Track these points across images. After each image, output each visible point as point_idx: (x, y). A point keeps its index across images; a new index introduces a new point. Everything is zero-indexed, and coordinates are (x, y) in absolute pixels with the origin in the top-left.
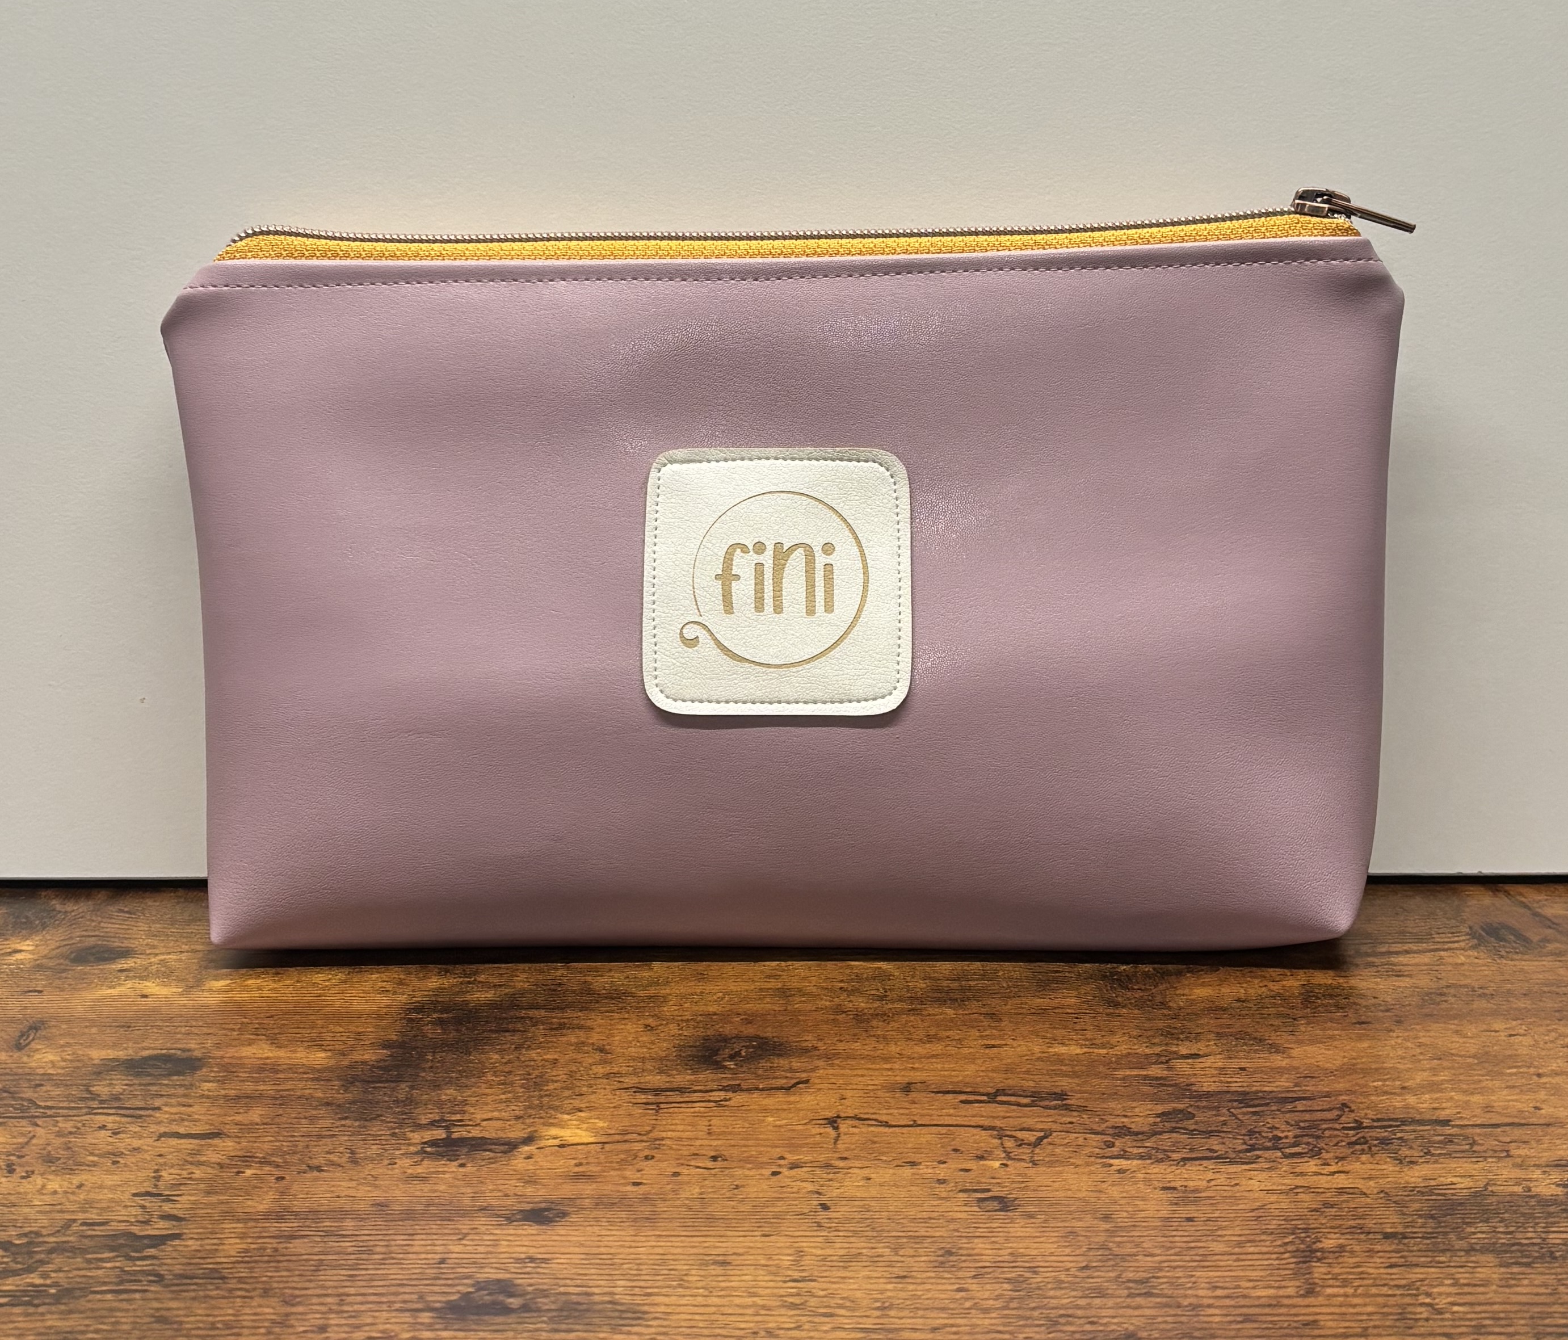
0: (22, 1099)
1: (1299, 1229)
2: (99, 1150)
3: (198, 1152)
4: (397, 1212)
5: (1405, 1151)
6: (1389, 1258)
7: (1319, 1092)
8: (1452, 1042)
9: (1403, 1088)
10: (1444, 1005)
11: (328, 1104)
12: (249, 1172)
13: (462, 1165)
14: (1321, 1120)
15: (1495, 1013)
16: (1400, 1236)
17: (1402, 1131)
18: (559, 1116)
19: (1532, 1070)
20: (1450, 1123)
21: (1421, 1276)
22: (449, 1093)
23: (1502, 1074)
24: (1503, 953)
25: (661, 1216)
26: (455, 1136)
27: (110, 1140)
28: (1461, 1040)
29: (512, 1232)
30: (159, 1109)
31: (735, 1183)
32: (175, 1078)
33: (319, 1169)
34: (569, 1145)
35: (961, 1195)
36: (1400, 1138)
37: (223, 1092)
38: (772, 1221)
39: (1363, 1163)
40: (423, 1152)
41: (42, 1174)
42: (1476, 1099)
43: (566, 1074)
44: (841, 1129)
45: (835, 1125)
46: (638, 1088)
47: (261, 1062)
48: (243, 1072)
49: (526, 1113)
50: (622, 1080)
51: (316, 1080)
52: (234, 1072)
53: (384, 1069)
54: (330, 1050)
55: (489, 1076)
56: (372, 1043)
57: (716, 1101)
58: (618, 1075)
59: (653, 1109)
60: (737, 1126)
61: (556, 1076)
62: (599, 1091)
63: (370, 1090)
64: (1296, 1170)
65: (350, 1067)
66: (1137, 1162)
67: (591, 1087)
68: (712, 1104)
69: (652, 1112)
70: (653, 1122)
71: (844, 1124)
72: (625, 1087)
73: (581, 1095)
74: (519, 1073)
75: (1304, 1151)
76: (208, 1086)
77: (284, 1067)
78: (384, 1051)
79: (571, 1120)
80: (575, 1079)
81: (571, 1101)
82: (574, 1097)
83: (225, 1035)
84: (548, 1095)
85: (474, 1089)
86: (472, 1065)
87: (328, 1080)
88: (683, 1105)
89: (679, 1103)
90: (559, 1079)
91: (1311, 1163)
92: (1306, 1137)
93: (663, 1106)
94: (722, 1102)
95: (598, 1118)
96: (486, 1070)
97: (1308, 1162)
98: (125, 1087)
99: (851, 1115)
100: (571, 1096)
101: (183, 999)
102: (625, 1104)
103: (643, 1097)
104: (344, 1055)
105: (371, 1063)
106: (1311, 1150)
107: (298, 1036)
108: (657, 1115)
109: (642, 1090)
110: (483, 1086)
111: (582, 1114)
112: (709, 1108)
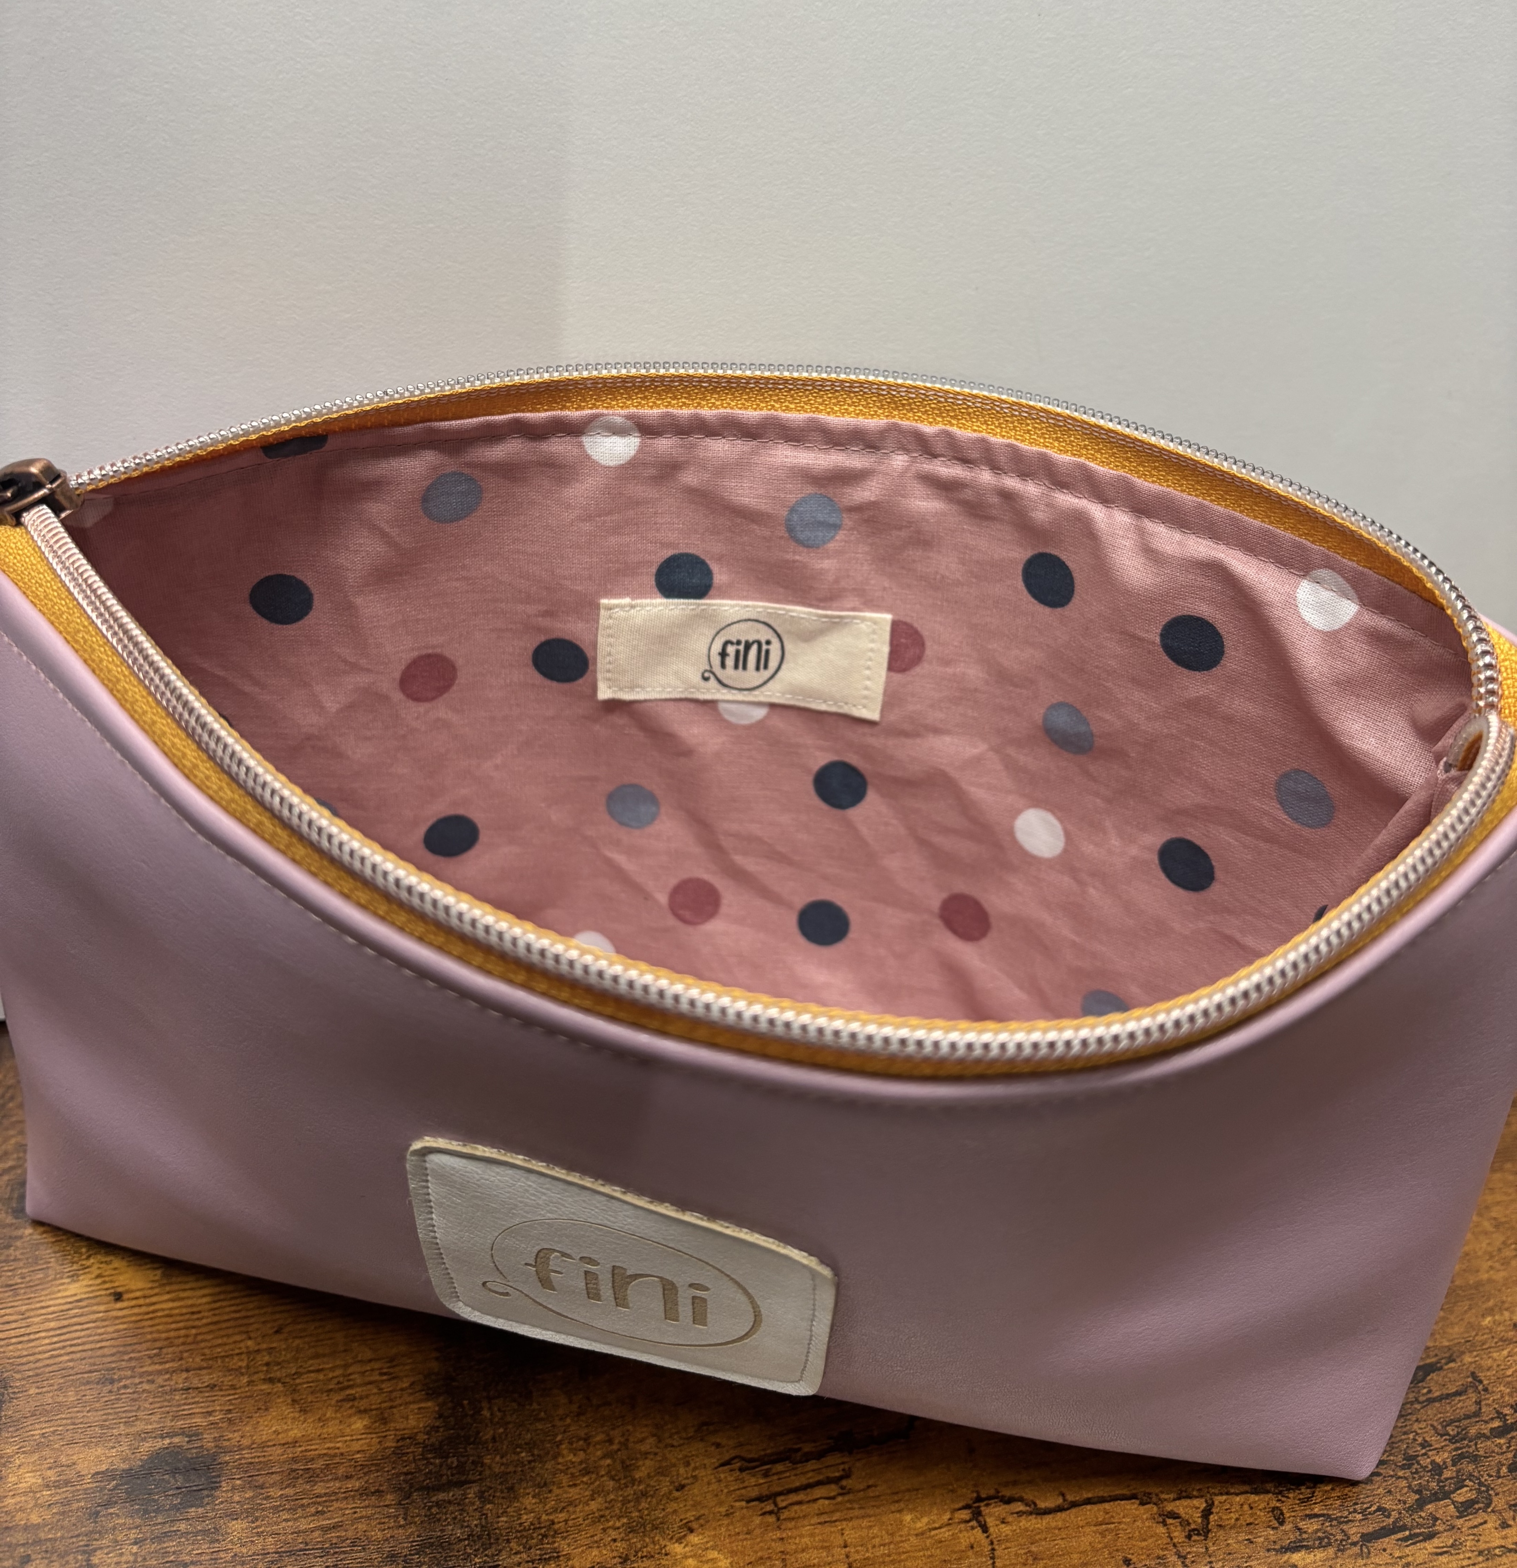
7: (1442, 1349)
14: (1466, 1417)
18: (670, 1547)
22: (529, 1505)
32: (192, 1513)
37: (259, 1545)
43: (653, 1435)
44: (991, 1530)
45: (981, 1518)
46: (743, 1459)
47: (290, 1453)
48: (272, 1486)
49: (630, 1546)
50: (718, 1440)
51: (363, 1493)
52: (262, 1487)
53: (439, 1450)
54: (365, 1411)
55: (565, 1452)
56: (412, 1384)
57: (836, 1481)
58: (711, 1428)
59: (771, 1513)
60: (877, 1541)
61: (642, 1441)
62: (700, 1473)
63: (434, 1510)
64: (1482, 1546)
65: (399, 1453)
66: (1320, 1555)
67: (688, 1464)
68: (833, 1490)
69: (771, 1519)
70: (779, 1547)
71: (991, 1515)
72: (727, 1457)
73: (681, 1488)
74: (598, 1438)
75: (1473, 1495)
76: (237, 1527)
77: (320, 1464)
78: (429, 1404)
79: (686, 1557)
80: (666, 1446)
81: (674, 1505)
82: (677, 1494)
83: (233, 1387)
84: (644, 1494)
85: (556, 1491)
86: (539, 1426)
87: (378, 1492)
88: (801, 1496)
89: (796, 1490)
90: (644, 1447)
91: (1489, 1525)
92: (1465, 1461)
93: (782, 1502)
94: (844, 1483)
95: (714, 1548)
96: (559, 1438)
97: (1485, 1522)
98: (135, 1549)
99: (992, 1492)
100: (670, 1492)
101: (166, 1297)
102: (738, 1504)
103: (753, 1481)
104: (384, 1421)
105: (421, 1437)
106: (1479, 1492)
107: (321, 1376)
108: (779, 1528)
109: (749, 1465)
110: (565, 1479)
111: (694, 1539)
112: (833, 1498)
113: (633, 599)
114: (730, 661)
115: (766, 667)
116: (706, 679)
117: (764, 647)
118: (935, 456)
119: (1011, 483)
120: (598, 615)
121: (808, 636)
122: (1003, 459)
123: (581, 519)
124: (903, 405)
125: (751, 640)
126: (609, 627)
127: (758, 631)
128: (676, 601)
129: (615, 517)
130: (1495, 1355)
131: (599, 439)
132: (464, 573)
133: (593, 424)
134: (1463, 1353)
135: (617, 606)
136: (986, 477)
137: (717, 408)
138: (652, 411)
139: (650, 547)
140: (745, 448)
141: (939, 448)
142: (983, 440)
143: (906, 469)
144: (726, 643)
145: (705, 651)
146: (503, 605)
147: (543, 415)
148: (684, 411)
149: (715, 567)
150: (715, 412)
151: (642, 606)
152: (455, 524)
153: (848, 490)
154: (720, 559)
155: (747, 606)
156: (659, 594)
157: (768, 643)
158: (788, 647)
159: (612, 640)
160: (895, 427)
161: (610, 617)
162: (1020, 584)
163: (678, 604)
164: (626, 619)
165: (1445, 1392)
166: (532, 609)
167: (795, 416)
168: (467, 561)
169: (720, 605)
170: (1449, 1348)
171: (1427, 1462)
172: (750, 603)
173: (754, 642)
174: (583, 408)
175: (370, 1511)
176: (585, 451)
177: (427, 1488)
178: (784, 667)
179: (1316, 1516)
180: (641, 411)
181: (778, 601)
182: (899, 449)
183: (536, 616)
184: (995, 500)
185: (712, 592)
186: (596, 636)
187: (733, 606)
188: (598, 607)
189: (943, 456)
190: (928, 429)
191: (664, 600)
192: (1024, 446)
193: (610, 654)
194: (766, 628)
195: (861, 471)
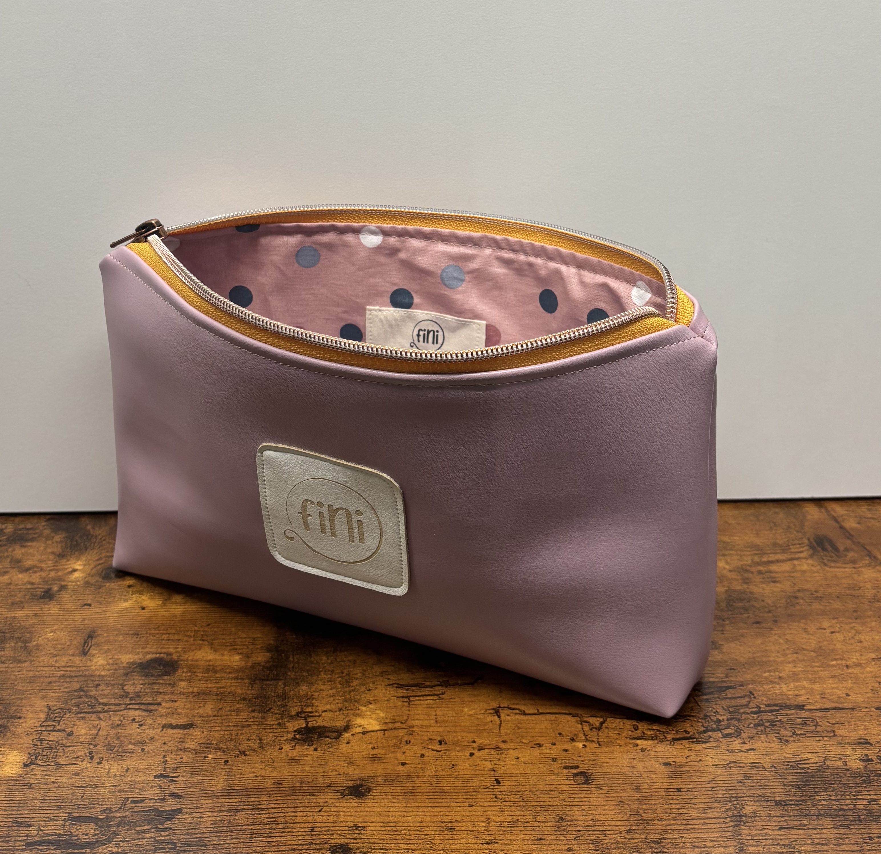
0: (91, 697)
1: (733, 797)
2: (134, 739)
3: (182, 741)
4: (287, 789)
5: (783, 732)
6: (779, 822)
7: (738, 682)
8: (803, 639)
9: (780, 678)
10: (798, 607)
11: (244, 699)
12: (210, 756)
13: (316, 750)
14: (741, 706)
15: (823, 613)
16: (784, 803)
17: (781, 714)
18: (360, 707)
19: (844, 662)
20: (805, 708)
21: (796, 837)
22: (304, 689)
23: (828, 666)
24: (826, 561)
25: (418, 791)
26: (310, 725)
27: (138, 730)
28: (807, 637)
29: (345, 804)
30: (159, 704)
31: (452, 763)
32: (165, 677)
33: (244, 753)
34: (367, 732)
35: (565, 771)
36: (780, 721)
37: (191, 690)
38: (473, 793)
39: (762, 742)
40: (294, 739)
41: (108, 760)
42: (817, 686)
43: (361, 673)
44: (502, 717)
45: (498, 713)
46: (398, 684)
47: (207, 664)
48: (199, 673)
49: (344, 706)
50: (389, 677)
51: (236, 678)
52: (195, 673)
53: (270, 669)
54: (241, 653)
55: (322, 674)
56: (261, 647)
57: (438, 695)
58: (387, 673)
59: (406, 702)
60: (450, 715)
61: (356, 674)
62: (379, 686)
63: (264, 686)
64: (729, 748)
65: (252, 667)
66: (650, 742)
67: (374, 683)
68: (436, 697)
69: (406, 704)
70: (408, 712)
71: (503, 712)
72: (391, 683)
73: (370, 690)
74: (337, 671)
75: (733, 732)
76: (183, 684)
77: (219, 668)
78: (268, 654)
79: (366, 711)
80: (366, 677)
81: (365, 695)
82: (367, 692)
83: (187, 641)
84: (353, 691)
85: (316, 686)
86: (313, 665)
87: (242, 679)
88: (421, 698)
89: (419, 696)
90: (358, 676)
91: (737, 742)
92: (733, 720)
93: (411, 699)
94: (441, 696)
95: (380, 710)
96: (320, 670)
97: (735, 741)
98: (141, 686)
99: (506, 705)
100: (365, 691)
101: (163, 610)
102: (393, 698)
103: (401, 691)
104: (248, 657)
105: (262, 664)
106: (736, 731)
107: (224, 641)
108: (409, 707)
109: (400, 686)
110: (320, 683)
111: (372, 706)
112: (435, 700)
113: (380, 307)
114: (421, 339)
115: (437, 343)
116: (412, 346)
117: (436, 334)
118: (502, 249)
119: (532, 259)
120: (365, 313)
121: (454, 330)
122: (528, 249)
123: (359, 270)
124: (489, 227)
125: (430, 330)
126: (370, 319)
127: (433, 326)
128: (398, 309)
129: (373, 270)
130: (765, 686)
131: (366, 236)
132: (312, 292)
133: (363, 229)
134: (749, 684)
135: (373, 310)
136: (522, 257)
137: (414, 226)
138: (387, 225)
139: (388, 285)
140: (425, 243)
141: (504, 245)
142: (520, 241)
143: (491, 255)
144: (420, 330)
145: (411, 333)
146: (328, 307)
147: (343, 224)
148: (400, 226)
149: (414, 295)
150: (412, 227)
151: (384, 311)
152: (309, 269)
153: (467, 264)
154: (416, 292)
155: (428, 314)
156: (391, 306)
157: (437, 331)
158: (446, 334)
159: (371, 325)
160: (486, 237)
161: (371, 315)
162: (539, 305)
163: (399, 311)
164: (377, 316)
165: (734, 696)
166: (339, 310)
167: (445, 230)
168: (314, 287)
169: (417, 312)
170: (742, 681)
171: (714, 718)
172: (429, 312)
173: (431, 331)
174: (360, 222)
175: (237, 684)
176: (360, 241)
177: (263, 680)
178: (444, 343)
179: (654, 730)
180: (382, 225)
181: (440, 313)
182: (488, 246)
183: (341, 313)
184: (526, 267)
185: (413, 306)
186: (365, 323)
187: (422, 313)
188: (365, 310)
189: (506, 249)
190: (498, 237)
191: (393, 309)
192: (536, 243)
193: (371, 332)
194: (436, 324)
195: (472, 255)
